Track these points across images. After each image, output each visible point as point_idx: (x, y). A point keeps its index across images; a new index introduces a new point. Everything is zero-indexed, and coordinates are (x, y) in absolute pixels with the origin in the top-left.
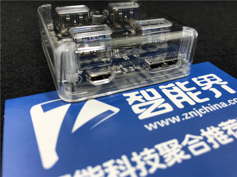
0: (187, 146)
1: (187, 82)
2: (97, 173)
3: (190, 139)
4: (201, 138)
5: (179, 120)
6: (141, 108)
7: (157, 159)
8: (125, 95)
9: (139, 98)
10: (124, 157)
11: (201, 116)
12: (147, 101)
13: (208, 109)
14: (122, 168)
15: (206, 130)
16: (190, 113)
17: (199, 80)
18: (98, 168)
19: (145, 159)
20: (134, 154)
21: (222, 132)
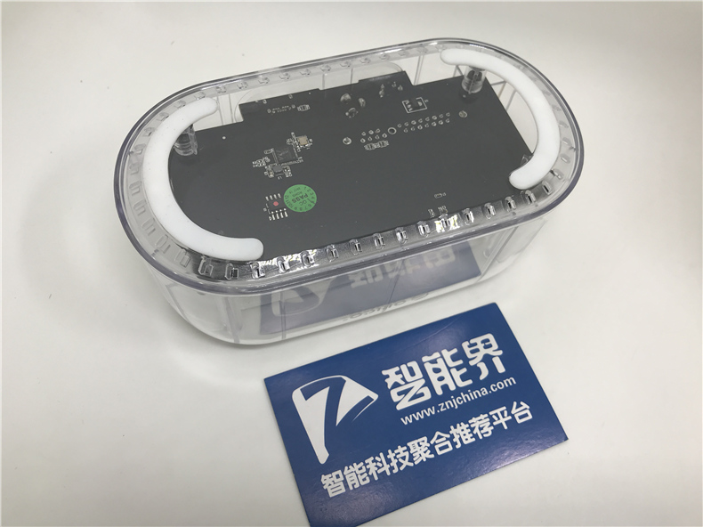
0: (435, 444)
1: (455, 351)
2: (360, 469)
3: (439, 437)
4: (448, 436)
5: (433, 413)
6: (399, 394)
7: (407, 458)
8: (384, 373)
9: (398, 379)
10: (381, 454)
11: (456, 407)
12: (407, 383)
13: (466, 398)
14: (380, 465)
15: (455, 427)
16: (446, 403)
17: (470, 346)
18: (362, 464)
19: (398, 456)
20: (390, 451)
21: (469, 430)
